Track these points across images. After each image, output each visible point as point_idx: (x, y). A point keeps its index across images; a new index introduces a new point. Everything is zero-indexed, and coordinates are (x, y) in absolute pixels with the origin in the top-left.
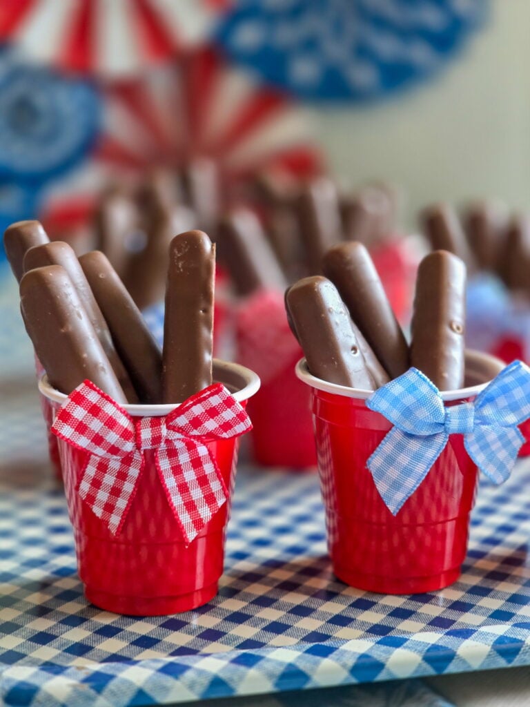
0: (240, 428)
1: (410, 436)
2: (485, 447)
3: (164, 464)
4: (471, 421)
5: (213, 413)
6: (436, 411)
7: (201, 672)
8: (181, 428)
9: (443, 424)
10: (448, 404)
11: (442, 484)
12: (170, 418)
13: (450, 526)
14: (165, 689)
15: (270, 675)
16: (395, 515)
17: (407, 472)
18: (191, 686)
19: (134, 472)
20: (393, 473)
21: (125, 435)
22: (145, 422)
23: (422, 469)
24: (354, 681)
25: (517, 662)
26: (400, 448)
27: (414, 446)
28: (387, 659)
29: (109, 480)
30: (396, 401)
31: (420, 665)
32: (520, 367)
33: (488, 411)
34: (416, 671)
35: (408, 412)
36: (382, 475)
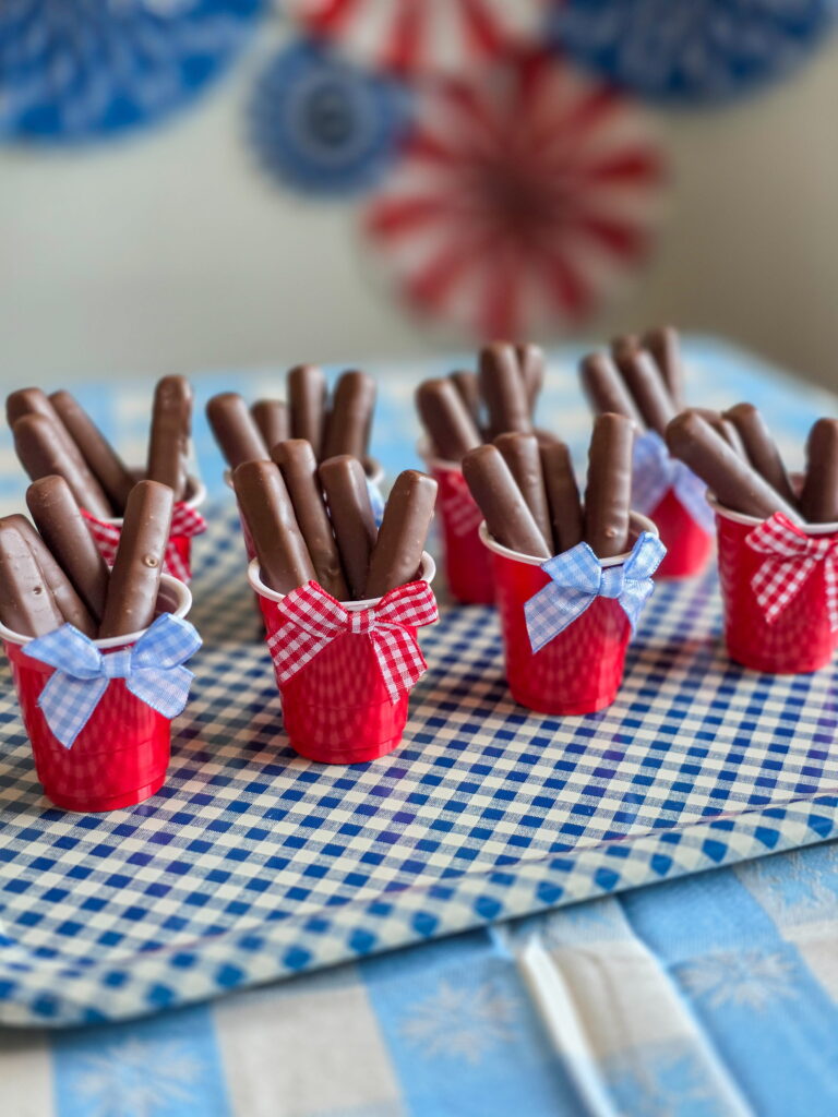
1: (71, 679)
2: (149, 685)
4: (127, 668)
6: (90, 660)
10: (104, 651)
16: (69, 749)
17: (73, 711)
20: (61, 712)
23: (87, 709)
26: (63, 691)
27: (76, 689)
30: (51, 652)
32: (168, 618)
33: (146, 656)
36: (52, 713)
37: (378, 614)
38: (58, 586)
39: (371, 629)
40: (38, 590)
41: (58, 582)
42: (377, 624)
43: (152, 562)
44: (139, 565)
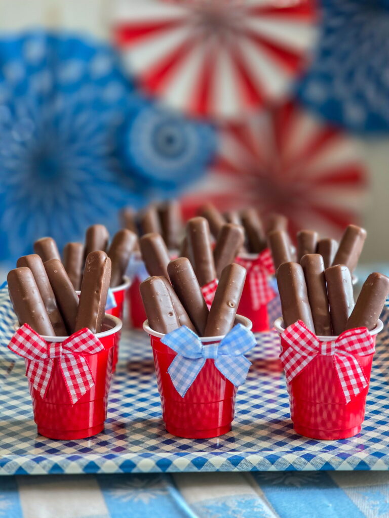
0: (98, 349)
1: (186, 358)
2: (227, 366)
3: (64, 365)
4: (216, 353)
5: (84, 341)
6: (196, 347)
7: (50, 462)
8: (69, 348)
9: (201, 354)
10: (204, 343)
11: (213, 383)
12: (64, 343)
13: (221, 405)
14: (32, 468)
15: (81, 465)
16: (183, 397)
17: (186, 376)
18: (44, 468)
19: (50, 368)
20: (180, 376)
21: (43, 350)
22: (53, 345)
23: (193, 376)
24: (121, 471)
25: (203, 469)
26: (182, 364)
27: (188, 364)
28: (138, 462)
29: (40, 372)
30: (175, 341)
31: (154, 467)
32: (240, 327)
33: (226, 348)
34: (152, 470)
35: (182, 347)
36: (175, 377)
37: (337, 345)
38: (181, 315)
39: (333, 353)
40: (171, 314)
41: (181, 313)
42: (336, 350)
43: (232, 305)
44: (225, 306)
